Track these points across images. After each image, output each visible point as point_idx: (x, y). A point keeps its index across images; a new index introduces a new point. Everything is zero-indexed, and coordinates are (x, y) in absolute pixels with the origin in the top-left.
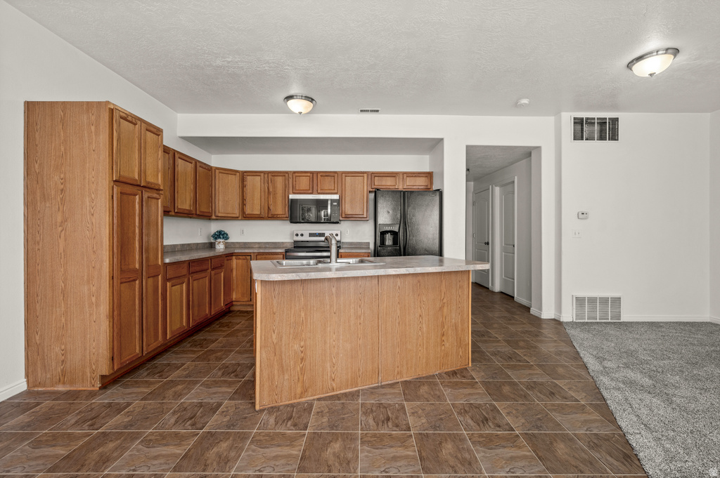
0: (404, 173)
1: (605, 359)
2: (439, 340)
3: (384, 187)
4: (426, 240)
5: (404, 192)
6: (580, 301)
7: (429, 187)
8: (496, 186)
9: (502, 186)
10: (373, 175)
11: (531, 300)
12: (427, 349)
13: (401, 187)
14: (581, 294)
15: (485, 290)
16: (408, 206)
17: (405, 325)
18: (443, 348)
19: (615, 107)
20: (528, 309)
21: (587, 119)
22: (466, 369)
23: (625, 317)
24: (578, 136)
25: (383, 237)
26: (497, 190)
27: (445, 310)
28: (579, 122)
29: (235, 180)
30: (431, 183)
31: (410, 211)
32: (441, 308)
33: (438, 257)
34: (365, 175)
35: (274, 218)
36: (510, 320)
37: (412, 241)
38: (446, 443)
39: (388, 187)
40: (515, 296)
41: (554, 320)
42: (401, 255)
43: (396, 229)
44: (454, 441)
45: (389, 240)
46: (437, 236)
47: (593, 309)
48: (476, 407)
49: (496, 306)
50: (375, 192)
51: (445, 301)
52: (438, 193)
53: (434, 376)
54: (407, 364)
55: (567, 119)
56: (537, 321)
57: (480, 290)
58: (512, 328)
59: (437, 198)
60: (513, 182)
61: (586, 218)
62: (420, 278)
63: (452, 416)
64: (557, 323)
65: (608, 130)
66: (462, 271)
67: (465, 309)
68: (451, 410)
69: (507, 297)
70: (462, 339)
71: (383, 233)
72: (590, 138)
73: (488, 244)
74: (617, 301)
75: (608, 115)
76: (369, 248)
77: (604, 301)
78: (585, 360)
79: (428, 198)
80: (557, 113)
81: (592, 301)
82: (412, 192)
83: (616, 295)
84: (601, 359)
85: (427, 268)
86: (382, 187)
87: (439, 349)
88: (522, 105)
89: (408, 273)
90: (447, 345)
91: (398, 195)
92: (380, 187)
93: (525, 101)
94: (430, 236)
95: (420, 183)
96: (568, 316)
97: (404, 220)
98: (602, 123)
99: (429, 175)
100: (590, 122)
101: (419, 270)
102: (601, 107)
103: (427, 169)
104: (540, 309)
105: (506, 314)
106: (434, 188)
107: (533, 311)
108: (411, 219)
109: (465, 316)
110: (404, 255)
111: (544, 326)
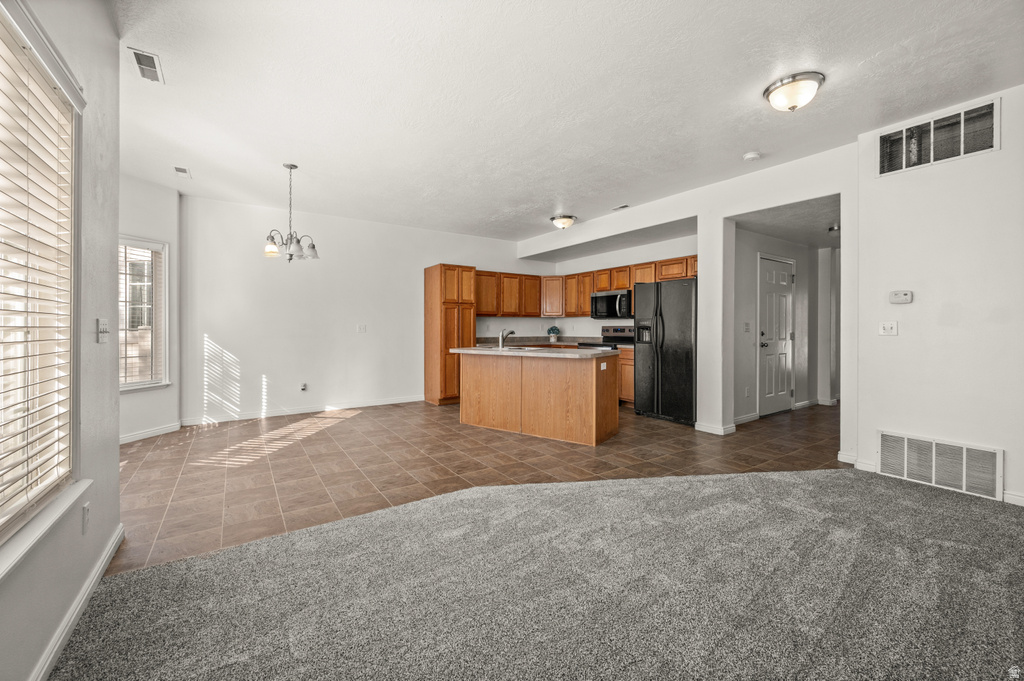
13: (689, 275)
14: (893, 431)
29: (558, 284)
35: (584, 315)
39: (675, 276)
41: (851, 465)
43: (649, 324)
52: (693, 282)
55: (869, 141)
59: (693, 287)
61: (906, 302)
77: (949, 451)
79: (681, 288)
91: (653, 288)
93: (749, 155)
96: (867, 463)
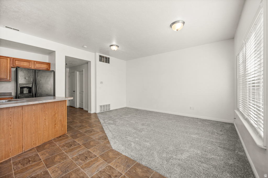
0: (34, 61)
1: (105, 120)
2: (54, 126)
3: (22, 66)
4: (47, 91)
5: (35, 70)
6: (101, 106)
7: (48, 69)
8: (77, 71)
9: (79, 72)
10: (14, 60)
11: (88, 109)
12: (48, 131)
13: (33, 67)
14: (101, 105)
15: (73, 108)
16: (38, 76)
17: (37, 124)
18: (55, 129)
19: (109, 55)
20: (87, 111)
21: (103, 56)
22: (65, 134)
23: (111, 109)
24: (100, 60)
25: (22, 90)
26: (78, 73)
27: (56, 115)
28: (100, 56)
30: (50, 67)
31: (38, 78)
32: (54, 115)
33: (53, 97)
34: (9, 59)
36: (81, 116)
37: (39, 91)
38: (72, 175)
39: (25, 66)
40: (84, 108)
41: (95, 113)
42: (33, 97)
43: (30, 86)
44: (75, 173)
45: (26, 91)
46: (53, 89)
47: (104, 108)
48: (82, 155)
49: (77, 112)
50: (17, 68)
51: (56, 112)
52: (53, 72)
53: (51, 140)
54: (38, 139)
55: (98, 55)
56: (90, 114)
57: (72, 108)
58: (82, 118)
59: (52, 74)
60: (83, 71)
61: (102, 84)
62: (45, 105)
63: (73, 163)
64: (95, 114)
65: (107, 60)
66: (63, 101)
67: (65, 114)
68: (72, 161)
69: (81, 109)
70: (63, 124)
71: (22, 88)
72: (103, 62)
73: (74, 91)
74: (109, 105)
75: (107, 56)
76: (11, 95)
77: (107, 105)
78: (101, 121)
79: (48, 73)
80: (95, 52)
81: (104, 106)
82: (39, 70)
83: (109, 104)
84: (104, 120)
85: (48, 101)
86: (21, 66)
87: (54, 130)
88: (85, 48)
89: (39, 103)
90: (57, 128)
91: (32, 71)
92: (19, 66)
94: (49, 89)
95: (44, 67)
96: (98, 111)
97: (35, 82)
98: (106, 58)
99: (49, 64)
100: (103, 57)
101: (44, 101)
102: (106, 54)
103: (48, 62)
104: (91, 111)
105: (80, 114)
106: (51, 69)
107: (89, 112)
108: (39, 82)
109: (65, 116)
110: (35, 97)
111: (92, 115)
